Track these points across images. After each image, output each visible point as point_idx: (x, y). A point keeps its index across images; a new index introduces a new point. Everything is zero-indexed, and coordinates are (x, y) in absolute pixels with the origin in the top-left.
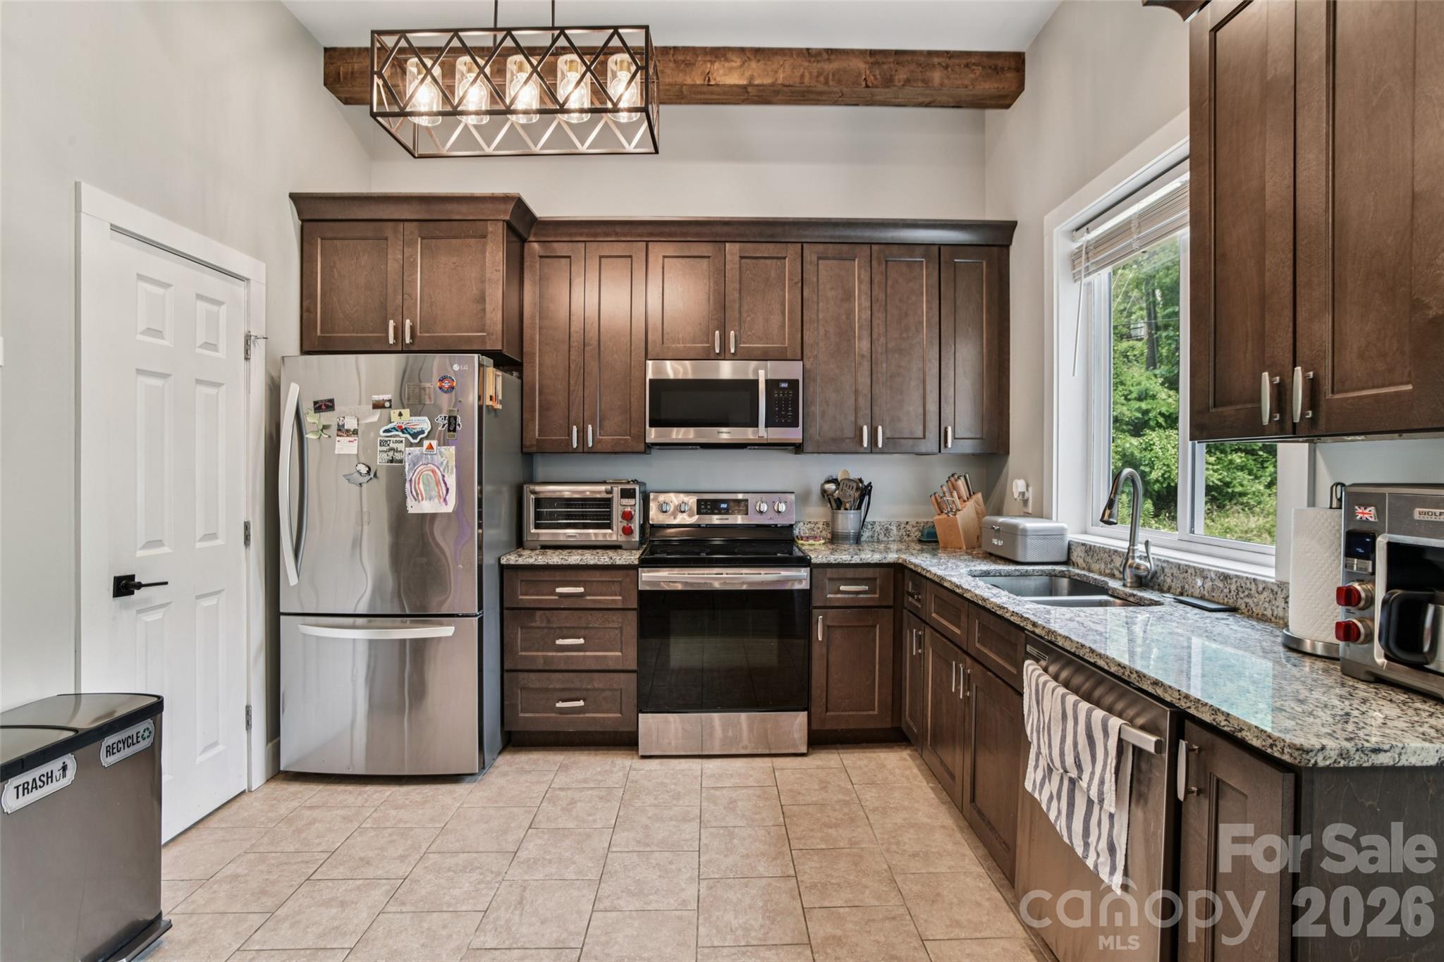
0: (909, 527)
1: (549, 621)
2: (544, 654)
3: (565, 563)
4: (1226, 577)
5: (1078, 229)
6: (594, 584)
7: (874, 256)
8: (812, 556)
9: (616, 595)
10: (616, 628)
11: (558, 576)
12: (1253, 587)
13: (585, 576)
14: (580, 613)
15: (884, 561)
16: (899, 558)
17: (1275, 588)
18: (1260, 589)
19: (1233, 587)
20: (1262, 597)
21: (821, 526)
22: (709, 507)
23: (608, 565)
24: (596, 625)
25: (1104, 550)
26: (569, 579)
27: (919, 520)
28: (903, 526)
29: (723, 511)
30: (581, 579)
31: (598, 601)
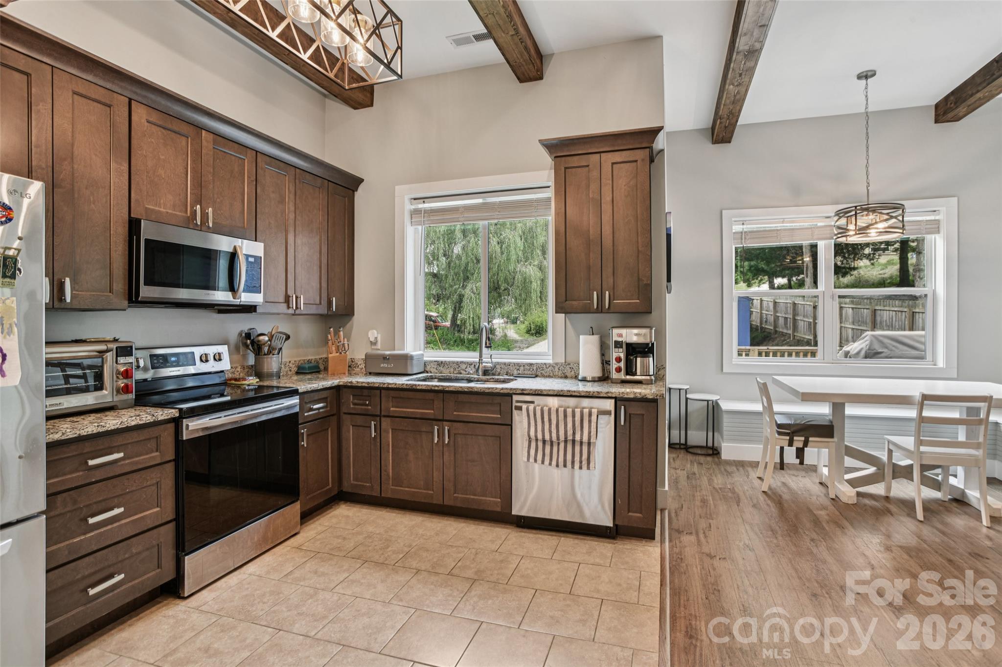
0: (291, 365)
1: (75, 502)
2: (67, 543)
3: (101, 430)
4: (531, 364)
5: (415, 199)
6: (130, 446)
7: (297, 176)
8: (299, 388)
9: (152, 452)
10: (153, 485)
11: (88, 447)
12: (544, 366)
13: (119, 440)
14: (114, 481)
15: (333, 385)
17: (554, 365)
18: (548, 366)
19: (535, 368)
20: (548, 369)
21: (239, 369)
22: (161, 361)
23: (150, 422)
24: (134, 488)
25: (453, 362)
26: (102, 447)
27: (296, 359)
29: (174, 364)
30: (115, 444)
31: (137, 463)
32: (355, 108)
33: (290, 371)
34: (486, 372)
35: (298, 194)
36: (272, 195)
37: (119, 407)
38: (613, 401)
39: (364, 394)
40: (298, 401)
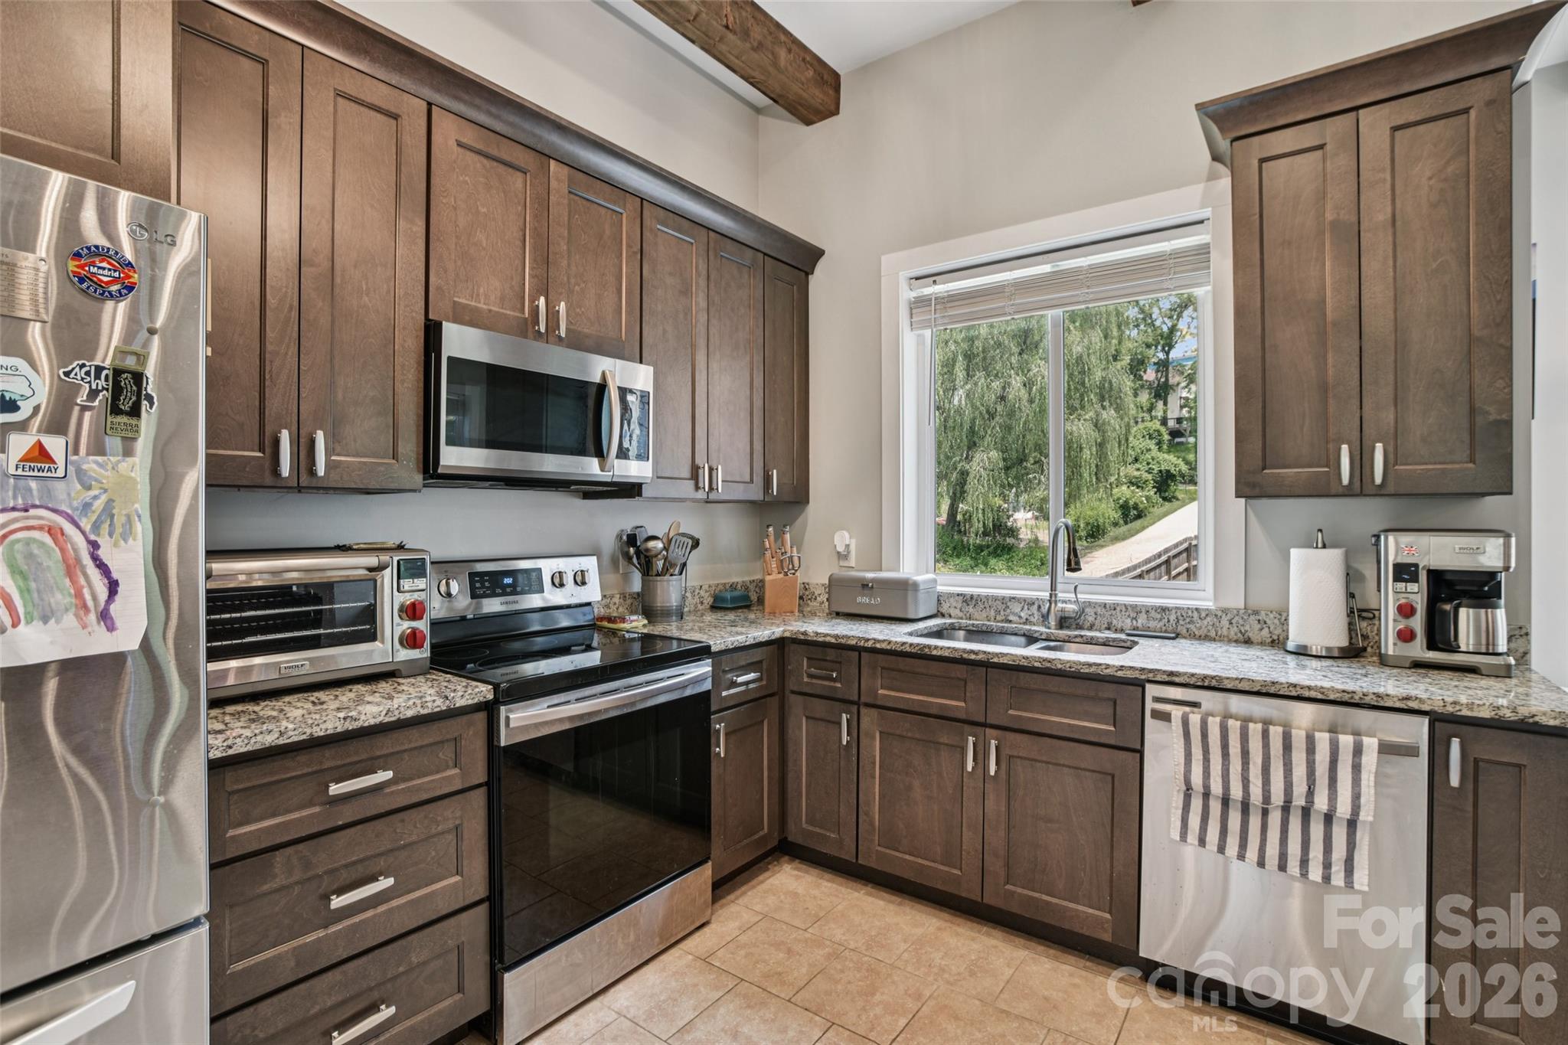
0: (702, 593)
1: (307, 865)
2: (294, 943)
3: (350, 726)
4: (1164, 610)
5: (917, 279)
6: (406, 756)
7: (712, 245)
8: (712, 643)
9: (447, 768)
10: (449, 831)
11: (329, 759)
12: (1196, 614)
13: (386, 745)
14: (379, 825)
15: (773, 637)
16: (784, 631)
17: (1219, 613)
18: (1203, 615)
19: (1173, 617)
20: (1205, 622)
21: (616, 599)
22: (487, 584)
23: (441, 712)
24: (414, 838)
25: (995, 598)
26: (355, 759)
27: (711, 582)
28: (697, 591)
29: (508, 590)
30: (378, 753)
31: (418, 789)
32: (808, 123)
33: (702, 603)
34: (1063, 622)
35: (712, 277)
36: (669, 280)
37: (404, 673)
38: (1426, 721)
39: (828, 658)
40: (710, 669)
